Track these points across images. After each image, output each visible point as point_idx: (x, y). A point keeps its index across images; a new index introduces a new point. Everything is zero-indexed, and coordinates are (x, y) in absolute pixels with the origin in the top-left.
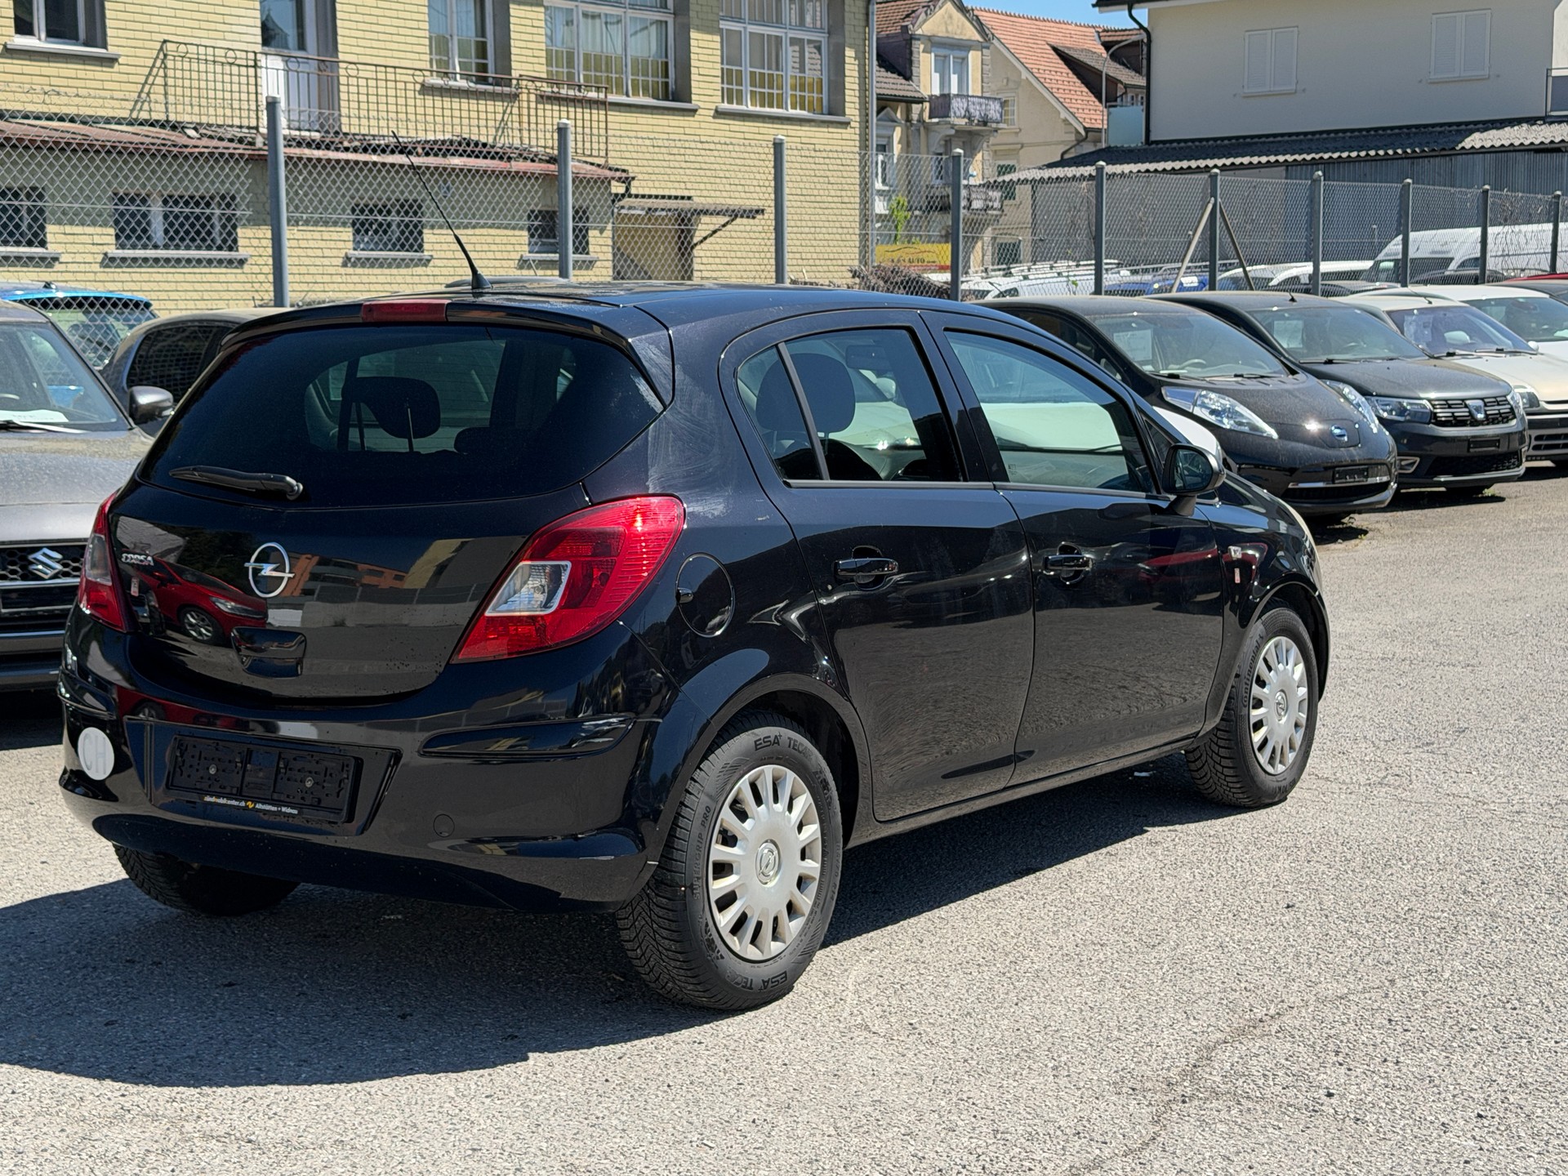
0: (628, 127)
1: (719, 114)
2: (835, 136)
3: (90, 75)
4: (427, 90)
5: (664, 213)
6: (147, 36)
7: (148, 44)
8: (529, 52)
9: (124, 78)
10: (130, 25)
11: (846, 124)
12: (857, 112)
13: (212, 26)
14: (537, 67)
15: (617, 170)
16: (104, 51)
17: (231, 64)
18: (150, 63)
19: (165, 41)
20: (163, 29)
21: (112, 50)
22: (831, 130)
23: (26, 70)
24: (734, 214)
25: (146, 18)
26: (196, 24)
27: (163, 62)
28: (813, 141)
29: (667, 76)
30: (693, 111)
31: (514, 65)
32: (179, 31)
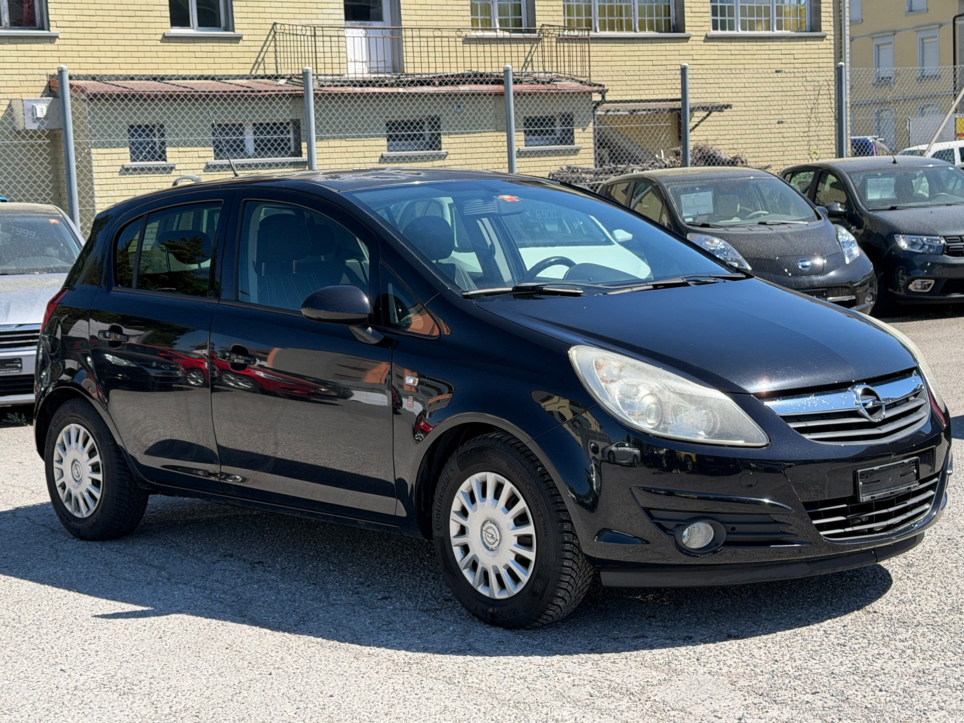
0: (632, 53)
1: (708, 39)
2: (812, 47)
3: (223, 49)
4: (468, 40)
5: (645, 113)
6: (263, 21)
7: (263, 26)
8: (551, 9)
9: (247, 49)
10: (250, 15)
11: (823, 38)
12: (832, 28)
13: (309, 11)
14: (556, 18)
15: (595, 85)
16: (232, 33)
18: (265, 38)
19: (275, 24)
20: (274, 16)
21: (238, 32)
22: (808, 43)
23: (179, 49)
24: (710, 109)
25: (262, 10)
26: (297, 11)
27: (274, 36)
28: (792, 52)
29: (669, 16)
30: (687, 39)
31: (537, 18)
32: (285, 16)
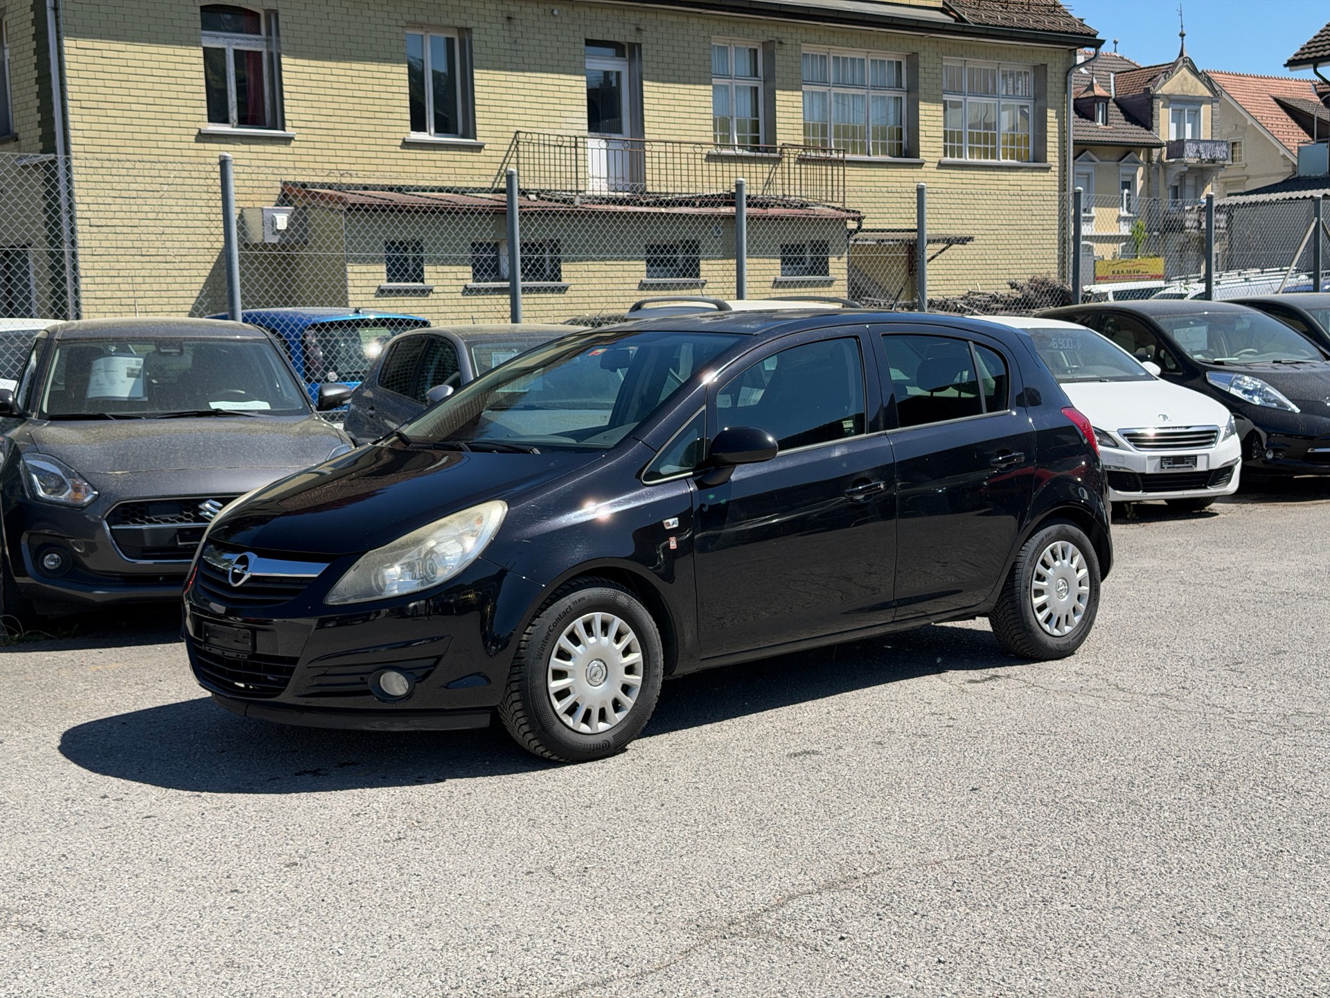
0: (868, 179)
1: (941, 166)
2: (1038, 178)
3: (464, 158)
4: (710, 158)
5: (891, 243)
6: (505, 129)
7: (505, 135)
8: (791, 126)
9: (489, 159)
10: (493, 122)
11: (1048, 169)
12: (1057, 159)
13: (552, 119)
14: (797, 137)
15: (854, 211)
16: (473, 141)
17: (560, 146)
18: (507, 148)
19: (518, 132)
20: (516, 123)
21: (480, 140)
22: (1034, 174)
23: (419, 157)
24: (950, 242)
25: (504, 116)
26: (540, 119)
27: (516, 147)
28: (1019, 183)
29: (901, 139)
30: (921, 165)
31: (778, 136)
32: (528, 124)
